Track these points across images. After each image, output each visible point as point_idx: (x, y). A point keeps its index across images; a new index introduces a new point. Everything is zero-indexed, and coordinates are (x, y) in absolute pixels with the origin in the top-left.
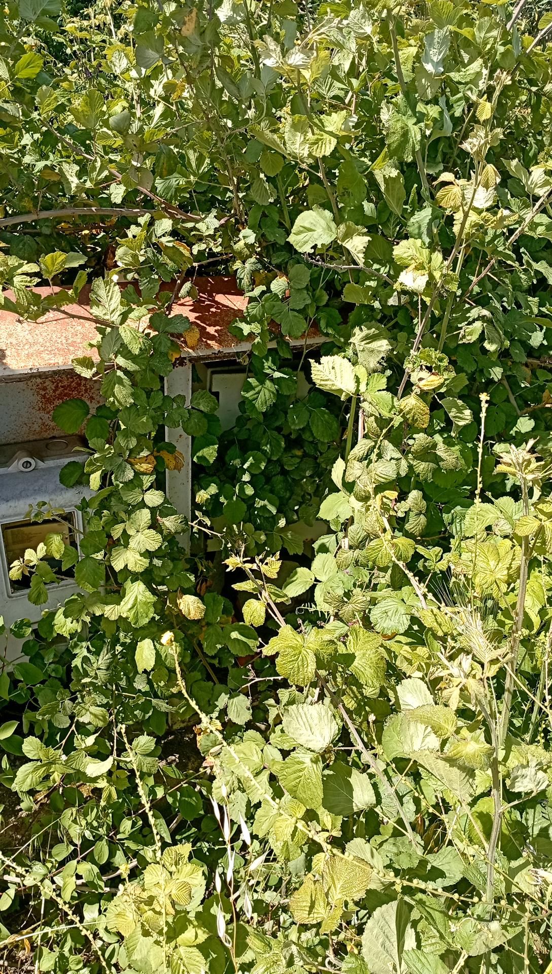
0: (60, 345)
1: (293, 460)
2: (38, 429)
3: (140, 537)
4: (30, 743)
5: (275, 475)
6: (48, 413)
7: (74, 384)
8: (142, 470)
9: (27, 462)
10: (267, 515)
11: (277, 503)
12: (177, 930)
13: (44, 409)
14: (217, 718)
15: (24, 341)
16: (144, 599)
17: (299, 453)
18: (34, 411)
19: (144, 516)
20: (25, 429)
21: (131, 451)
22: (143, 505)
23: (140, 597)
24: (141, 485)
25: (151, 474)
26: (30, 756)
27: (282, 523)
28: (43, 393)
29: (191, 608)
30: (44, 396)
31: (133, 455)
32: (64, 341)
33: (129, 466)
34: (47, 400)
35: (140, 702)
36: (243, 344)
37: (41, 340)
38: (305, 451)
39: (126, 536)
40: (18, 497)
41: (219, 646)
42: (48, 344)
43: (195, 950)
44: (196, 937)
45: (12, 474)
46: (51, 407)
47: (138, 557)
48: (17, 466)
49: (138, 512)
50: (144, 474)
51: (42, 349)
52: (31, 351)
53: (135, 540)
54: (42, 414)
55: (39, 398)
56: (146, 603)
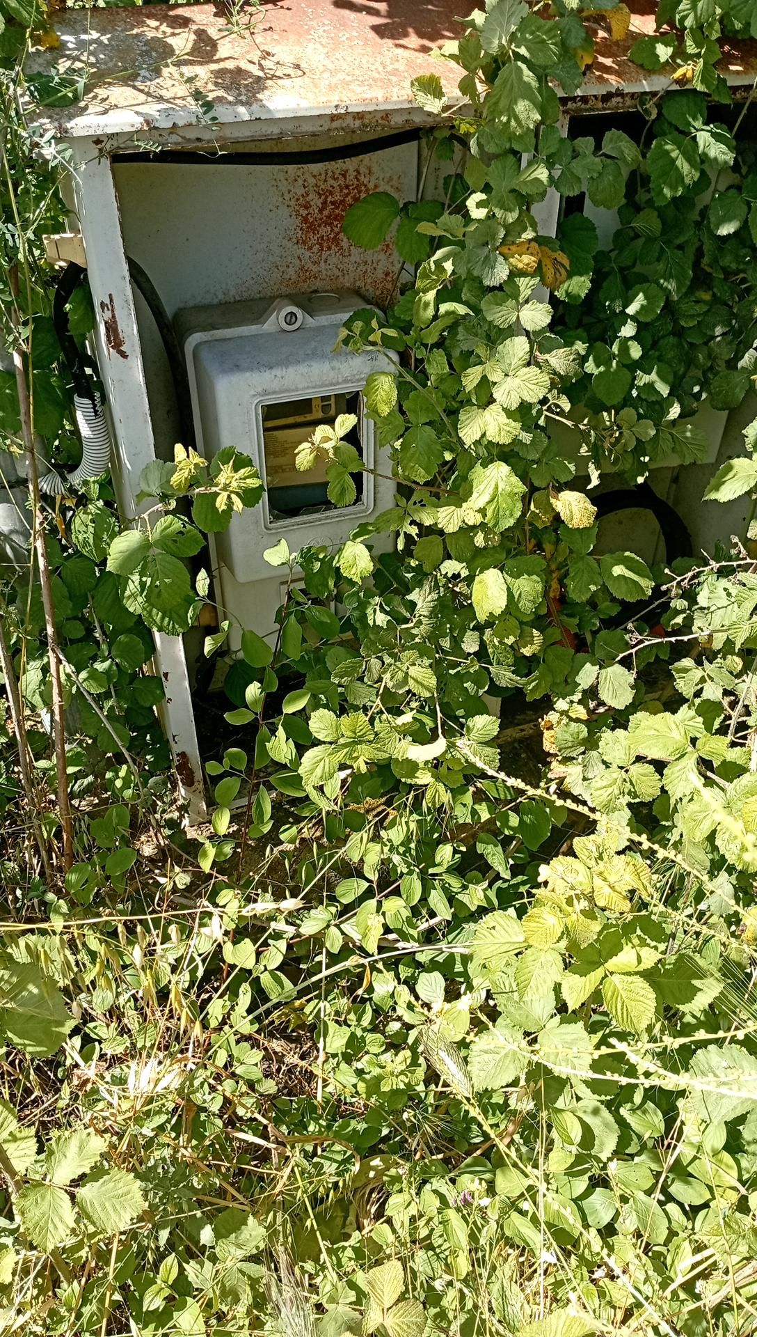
0: (377, 76)
1: (697, 307)
2: (294, 277)
3: (510, 383)
4: (321, 718)
5: (663, 337)
6: (310, 248)
7: (349, 200)
8: (520, 266)
9: (292, 314)
10: (654, 399)
11: (671, 378)
12: (604, 953)
13: (304, 243)
14: (580, 702)
15: (321, 68)
16: (508, 489)
17: (707, 297)
18: (290, 244)
19: (518, 347)
20: (277, 275)
21: (508, 228)
22: (515, 329)
23: (501, 486)
24: (515, 295)
25: (533, 276)
26: (321, 737)
27: (675, 411)
28: (304, 213)
29: (575, 509)
30: (305, 220)
31: (510, 239)
32: (381, 69)
33: (500, 259)
34: (310, 226)
35: (472, 670)
36: (655, 78)
37: (345, 66)
38: (714, 295)
39: (485, 384)
40: (286, 362)
41: (593, 588)
42: (357, 72)
43: (638, 980)
44: (639, 961)
45: (269, 334)
46: (314, 238)
47: (503, 418)
48: (275, 321)
49: (508, 342)
50: (522, 273)
51: (349, 78)
52: (334, 81)
53: (502, 389)
54: (301, 251)
55: (298, 222)
56: (511, 495)
